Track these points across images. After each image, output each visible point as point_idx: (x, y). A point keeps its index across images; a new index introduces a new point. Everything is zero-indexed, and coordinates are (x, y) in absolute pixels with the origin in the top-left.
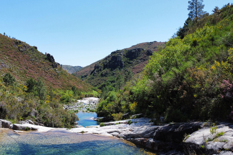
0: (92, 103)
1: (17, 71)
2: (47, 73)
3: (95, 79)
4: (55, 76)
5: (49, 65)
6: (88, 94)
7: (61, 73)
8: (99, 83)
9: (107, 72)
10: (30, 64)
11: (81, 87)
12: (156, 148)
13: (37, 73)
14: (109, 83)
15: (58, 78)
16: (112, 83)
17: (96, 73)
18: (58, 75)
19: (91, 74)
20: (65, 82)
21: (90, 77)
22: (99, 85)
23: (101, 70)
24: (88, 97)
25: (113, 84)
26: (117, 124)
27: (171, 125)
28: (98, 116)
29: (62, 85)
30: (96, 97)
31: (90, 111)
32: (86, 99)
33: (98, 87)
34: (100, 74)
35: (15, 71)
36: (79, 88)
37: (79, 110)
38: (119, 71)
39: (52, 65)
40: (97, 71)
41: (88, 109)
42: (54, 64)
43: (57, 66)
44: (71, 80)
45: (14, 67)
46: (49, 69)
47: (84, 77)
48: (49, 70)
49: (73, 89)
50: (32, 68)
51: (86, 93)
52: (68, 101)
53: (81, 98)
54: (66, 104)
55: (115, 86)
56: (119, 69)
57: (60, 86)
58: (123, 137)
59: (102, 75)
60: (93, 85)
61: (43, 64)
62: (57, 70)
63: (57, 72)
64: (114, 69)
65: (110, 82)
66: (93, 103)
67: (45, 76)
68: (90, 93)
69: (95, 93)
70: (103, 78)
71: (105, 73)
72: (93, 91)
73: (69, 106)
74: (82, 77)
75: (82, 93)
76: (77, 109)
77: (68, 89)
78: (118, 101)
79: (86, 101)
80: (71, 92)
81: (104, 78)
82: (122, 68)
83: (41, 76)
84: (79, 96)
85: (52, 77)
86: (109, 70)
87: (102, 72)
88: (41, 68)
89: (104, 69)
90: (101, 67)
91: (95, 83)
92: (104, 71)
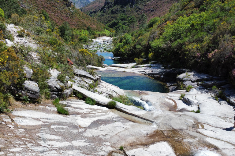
0: (106, 43)
1: (36, 11)
2: (62, 12)
3: (105, 16)
4: (70, 15)
5: (63, 4)
6: (101, 33)
7: (75, 12)
8: (110, 21)
9: (117, 9)
10: (45, 3)
11: (94, 27)
12: (164, 80)
13: (53, 13)
14: (119, 21)
15: (73, 18)
16: (122, 21)
17: (106, 10)
18: (72, 14)
19: (101, 11)
20: (80, 21)
21: (100, 14)
22: (109, 23)
23: (111, 7)
24: (101, 36)
25: (124, 21)
26: (142, 67)
27: (173, 70)
28: (115, 55)
29: (77, 24)
30: (108, 36)
31: (107, 51)
32: (99, 38)
33: (108, 25)
34: (110, 11)
35: (34, 12)
36: (93, 27)
37: (97, 50)
38: (129, 8)
39: (66, 4)
40: (107, 8)
41: (105, 49)
42: (68, 3)
43: (70, 5)
44: (85, 19)
45: (32, 7)
46: (63, 8)
47: (93, 13)
48: (64, 10)
49: (88, 29)
50: (48, 8)
51: (99, 32)
52: (85, 41)
53: (95, 38)
54: (84, 44)
55: (125, 24)
56: (131, 6)
57: (76, 26)
58: (148, 75)
59: (112, 12)
60: (103, 22)
61: (57, 3)
62: (71, 9)
63: (71, 12)
64: (125, 6)
65: (120, 19)
66: (108, 42)
67: (61, 15)
68: (103, 33)
69: (107, 32)
70: (113, 15)
71: (116, 10)
72: (106, 30)
73: (88, 46)
74: (91, 13)
75: (96, 32)
76: (95, 49)
77: (82, 29)
78: (133, 45)
79: (99, 40)
80: (86, 32)
81: (115, 15)
82: (133, 5)
83: (57, 16)
84: (94, 36)
85: (68, 17)
86: (119, 6)
87: (113, 9)
88: (56, 7)
89: (114, 6)
90: (112, 3)
91: (105, 21)
92: (115, 8)
